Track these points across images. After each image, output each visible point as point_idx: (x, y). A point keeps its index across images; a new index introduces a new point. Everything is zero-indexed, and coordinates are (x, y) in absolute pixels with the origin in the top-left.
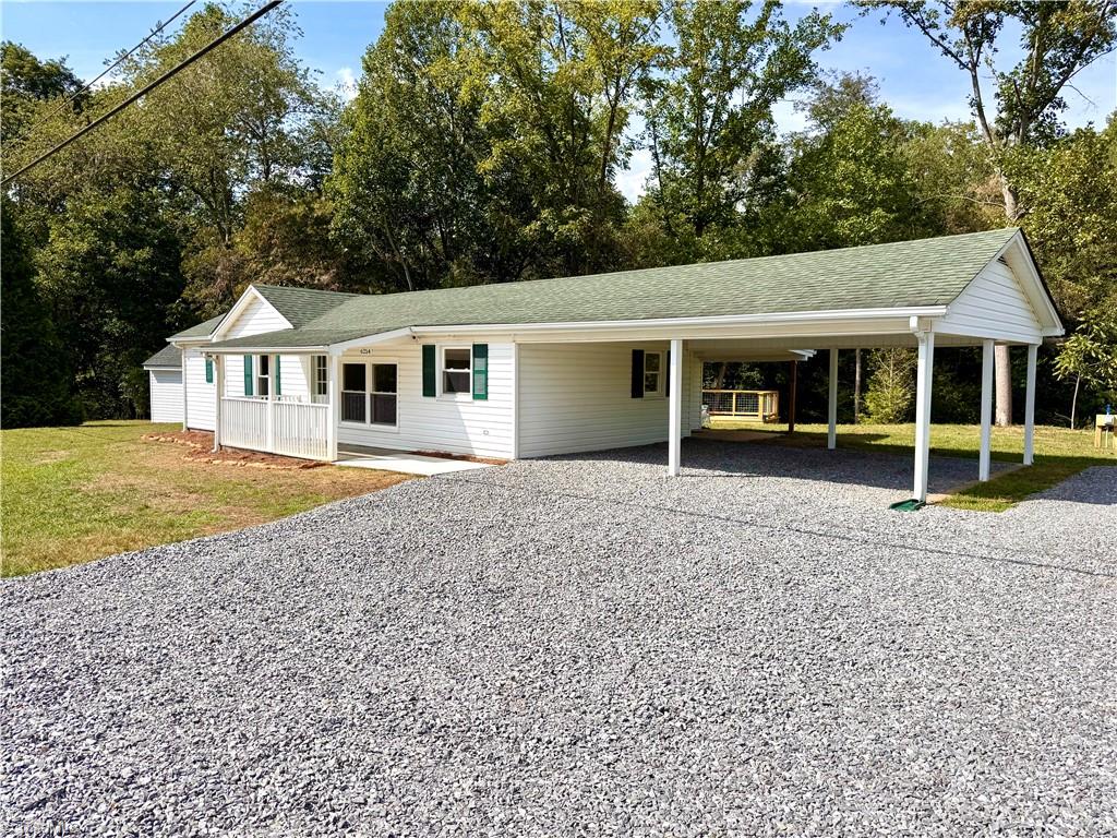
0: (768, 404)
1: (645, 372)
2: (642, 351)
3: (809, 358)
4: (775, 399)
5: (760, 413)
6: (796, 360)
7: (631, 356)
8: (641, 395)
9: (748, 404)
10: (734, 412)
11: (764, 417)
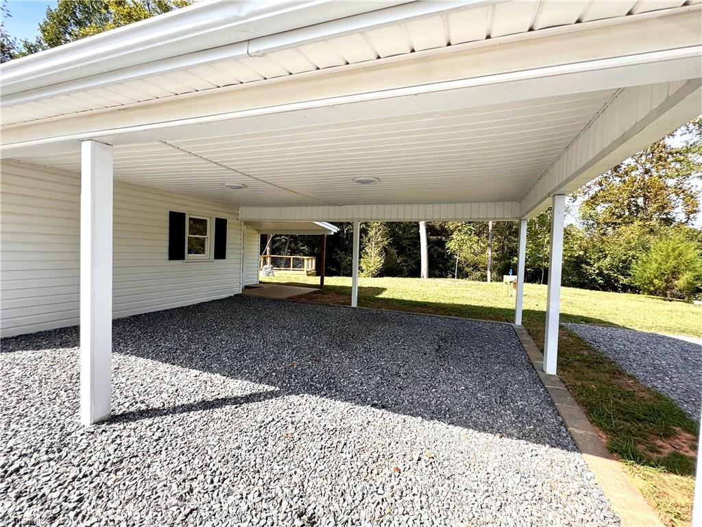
0: (310, 264)
1: (187, 235)
2: (183, 215)
3: (335, 233)
4: (314, 262)
5: (305, 269)
6: (326, 234)
7: (167, 218)
8: (182, 257)
9: (298, 264)
10: (291, 268)
11: (307, 272)
